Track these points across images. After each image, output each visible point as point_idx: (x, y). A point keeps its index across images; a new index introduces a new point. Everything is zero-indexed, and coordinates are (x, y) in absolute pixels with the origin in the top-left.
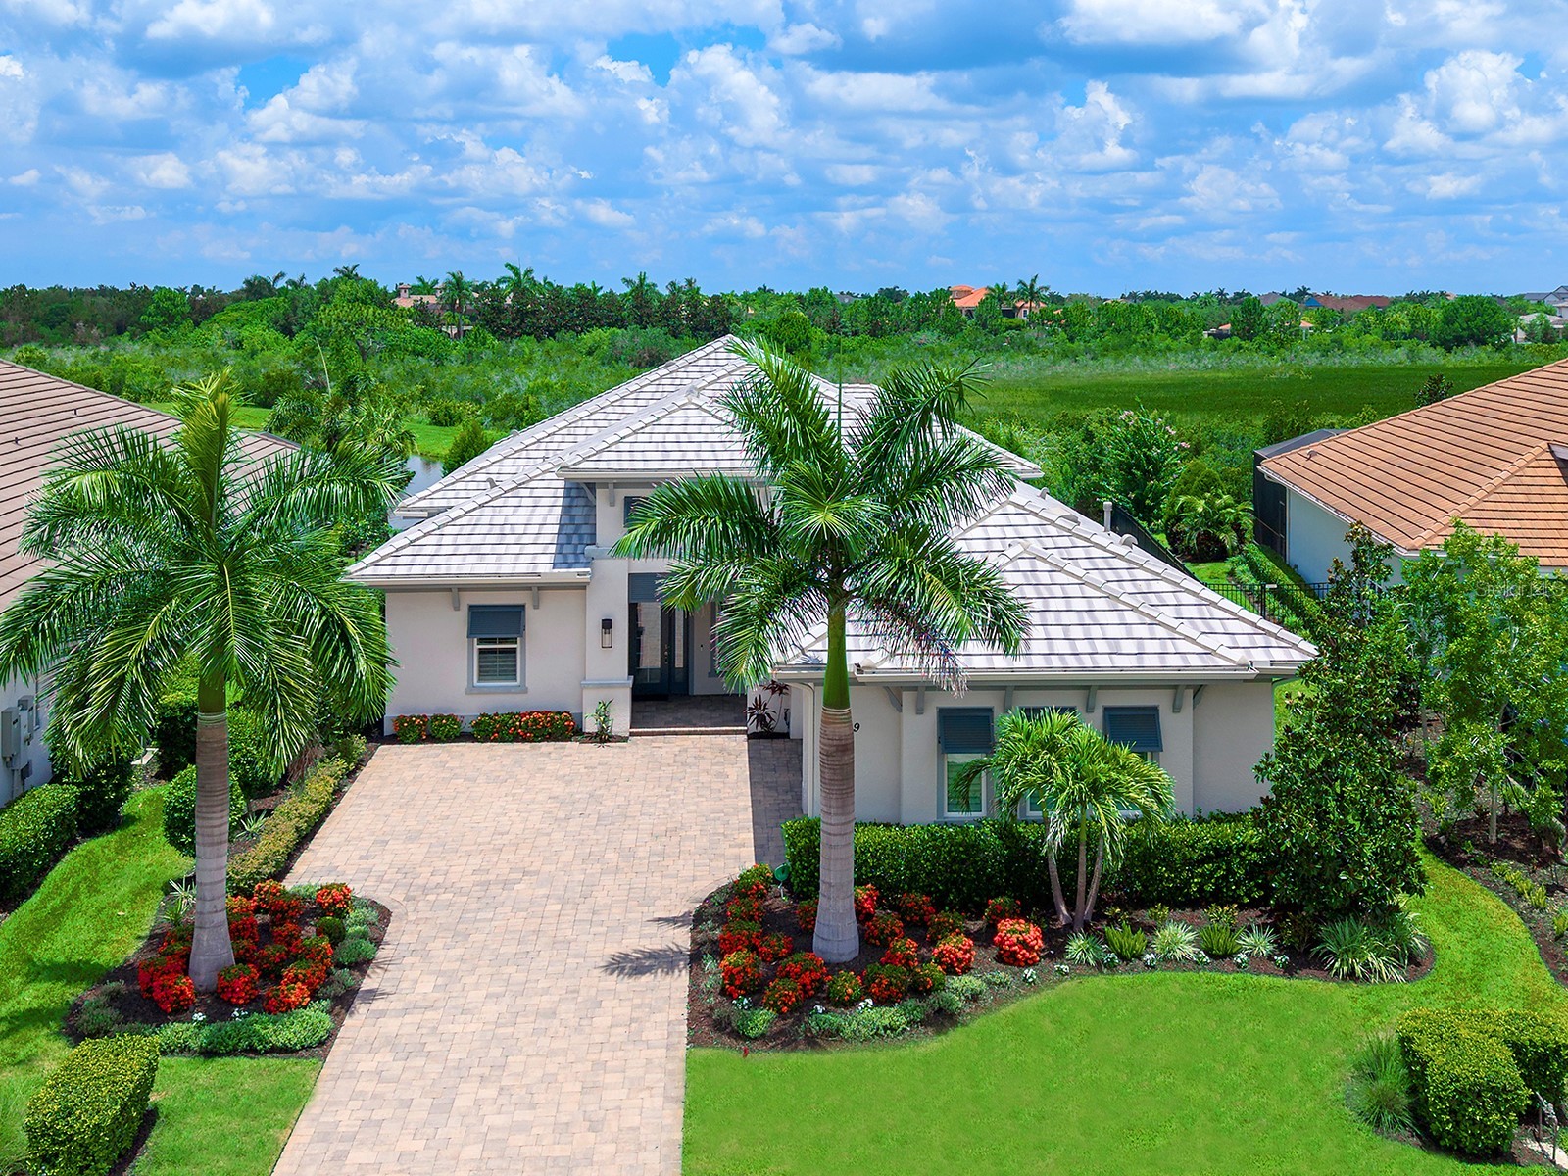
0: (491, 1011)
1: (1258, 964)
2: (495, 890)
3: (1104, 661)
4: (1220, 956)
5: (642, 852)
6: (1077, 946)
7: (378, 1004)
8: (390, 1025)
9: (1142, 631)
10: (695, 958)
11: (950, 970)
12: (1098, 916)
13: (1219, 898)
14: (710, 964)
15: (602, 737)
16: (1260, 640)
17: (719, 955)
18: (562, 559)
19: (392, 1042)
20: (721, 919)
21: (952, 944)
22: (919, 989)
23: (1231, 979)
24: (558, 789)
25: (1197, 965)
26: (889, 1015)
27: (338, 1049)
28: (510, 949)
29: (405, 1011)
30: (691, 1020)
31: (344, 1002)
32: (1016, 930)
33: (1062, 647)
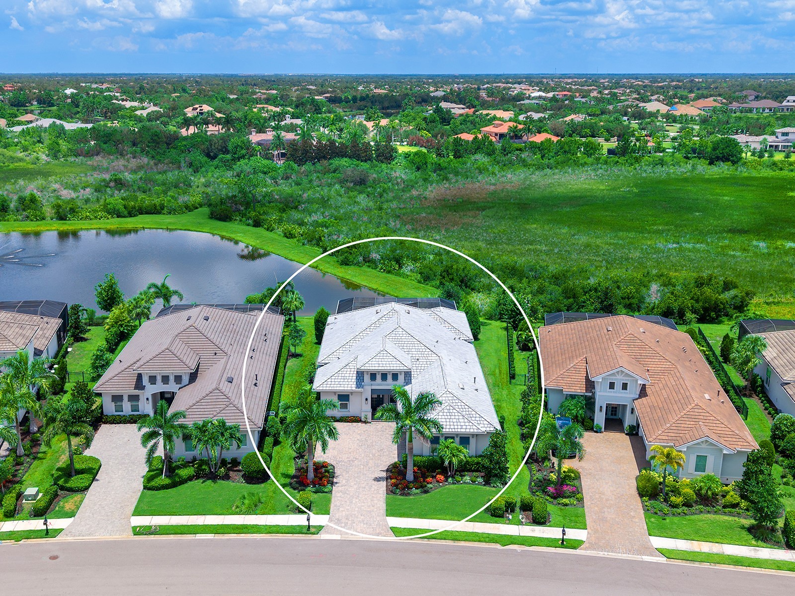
0: (355, 487)
1: (479, 484)
2: (351, 462)
3: (459, 430)
4: (474, 482)
5: (376, 455)
6: (450, 480)
7: (337, 485)
8: (340, 488)
9: (467, 424)
10: (387, 479)
11: (428, 483)
12: (455, 474)
13: (477, 471)
14: (389, 480)
15: (365, 422)
16: (489, 426)
17: (391, 479)
18: (358, 387)
19: (341, 491)
20: (391, 471)
21: (429, 479)
22: (422, 487)
23: (474, 486)
24: (359, 437)
25: (469, 483)
26: (418, 491)
27: (333, 492)
28: (356, 475)
29: (342, 486)
30: (387, 490)
31: (332, 484)
32: (441, 477)
33: (452, 427)
